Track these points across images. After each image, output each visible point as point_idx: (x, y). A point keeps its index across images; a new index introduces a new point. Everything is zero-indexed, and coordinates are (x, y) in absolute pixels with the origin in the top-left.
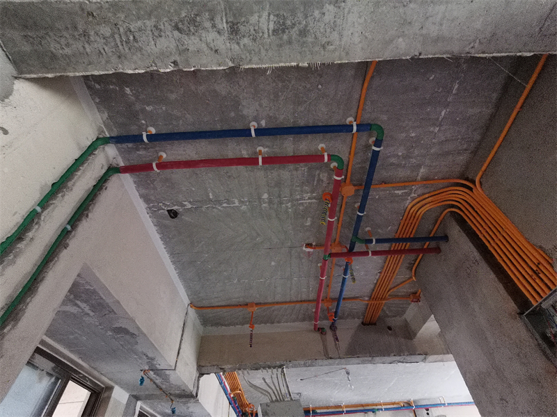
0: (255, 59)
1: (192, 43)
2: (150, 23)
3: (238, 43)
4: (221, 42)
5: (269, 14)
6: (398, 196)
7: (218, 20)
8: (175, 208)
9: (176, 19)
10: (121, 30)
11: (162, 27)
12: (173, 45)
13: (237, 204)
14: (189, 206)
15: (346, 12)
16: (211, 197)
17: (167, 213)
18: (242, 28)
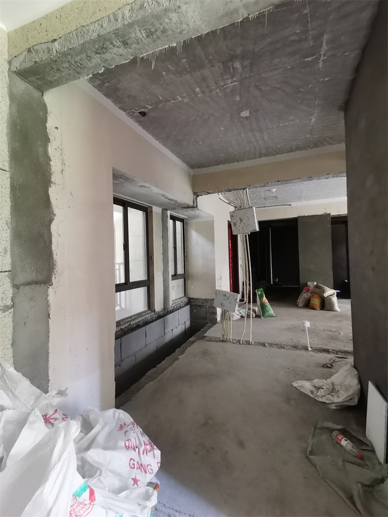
0: (143, 51)
1: (108, 56)
2: (83, 56)
3: (131, 48)
4: (122, 50)
5: (140, 31)
6: (308, 62)
7: (115, 43)
8: (142, 110)
11: (90, 55)
12: (99, 60)
13: (180, 99)
16: (161, 99)
17: (139, 114)
18: (129, 41)
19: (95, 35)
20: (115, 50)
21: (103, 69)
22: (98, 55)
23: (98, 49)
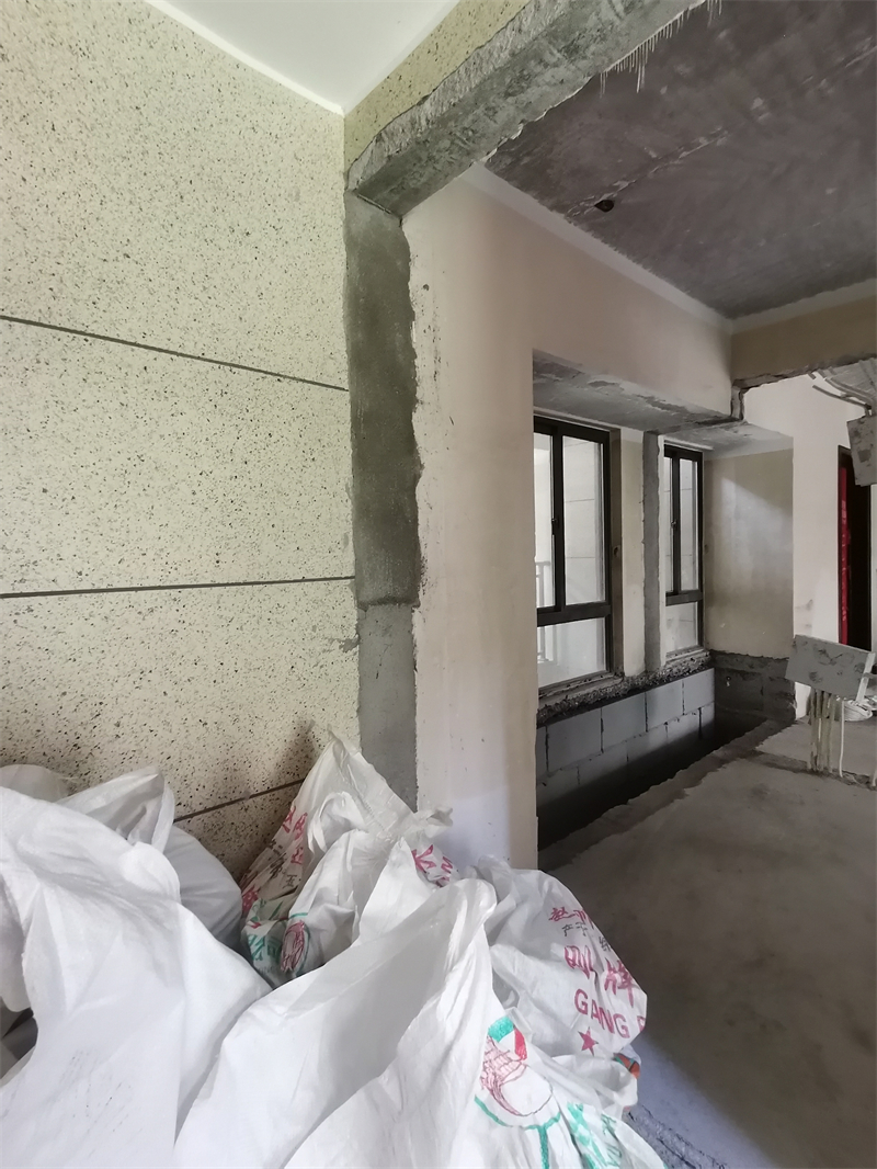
0: (614, 55)
1: (531, 94)
2: (480, 111)
3: (585, 58)
7: (547, 57)
8: (605, 197)
9: (503, 89)
11: (493, 104)
12: (512, 109)
13: (705, 143)
14: (625, 184)
16: (654, 156)
17: (596, 209)
18: (581, 42)
19: (505, 55)
20: (548, 75)
21: (521, 127)
22: (510, 100)
23: (510, 86)
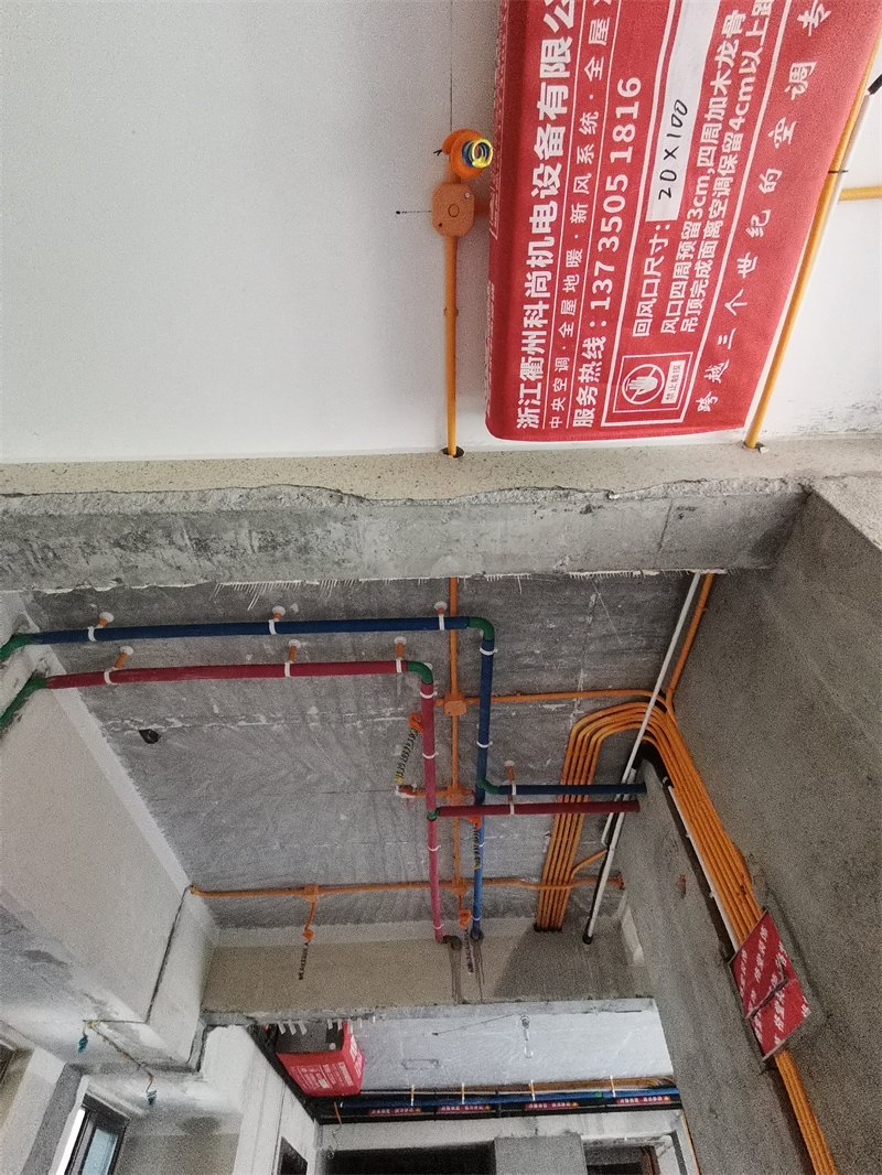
0: (236, 575)
1: (143, 560)
2: (77, 540)
3: (209, 560)
4: (184, 559)
5: (250, 532)
6: (550, 712)
7: (176, 537)
8: (153, 727)
9: (115, 536)
10: (35, 546)
11: (96, 544)
12: (114, 561)
13: (264, 722)
14: (180, 725)
15: (361, 530)
16: (216, 711)
17: (138, 734)
18: (213, 545)
21: (112, 585)
23: (125, 538)
